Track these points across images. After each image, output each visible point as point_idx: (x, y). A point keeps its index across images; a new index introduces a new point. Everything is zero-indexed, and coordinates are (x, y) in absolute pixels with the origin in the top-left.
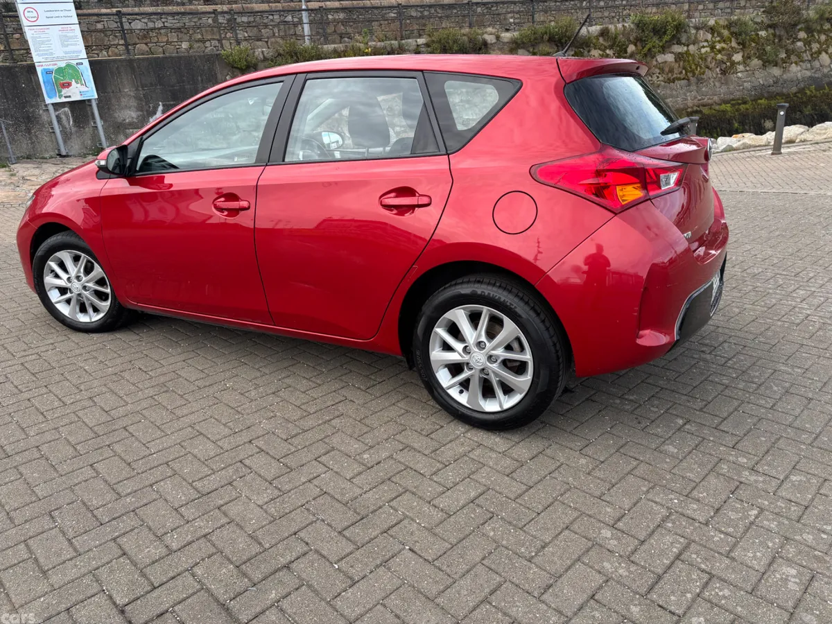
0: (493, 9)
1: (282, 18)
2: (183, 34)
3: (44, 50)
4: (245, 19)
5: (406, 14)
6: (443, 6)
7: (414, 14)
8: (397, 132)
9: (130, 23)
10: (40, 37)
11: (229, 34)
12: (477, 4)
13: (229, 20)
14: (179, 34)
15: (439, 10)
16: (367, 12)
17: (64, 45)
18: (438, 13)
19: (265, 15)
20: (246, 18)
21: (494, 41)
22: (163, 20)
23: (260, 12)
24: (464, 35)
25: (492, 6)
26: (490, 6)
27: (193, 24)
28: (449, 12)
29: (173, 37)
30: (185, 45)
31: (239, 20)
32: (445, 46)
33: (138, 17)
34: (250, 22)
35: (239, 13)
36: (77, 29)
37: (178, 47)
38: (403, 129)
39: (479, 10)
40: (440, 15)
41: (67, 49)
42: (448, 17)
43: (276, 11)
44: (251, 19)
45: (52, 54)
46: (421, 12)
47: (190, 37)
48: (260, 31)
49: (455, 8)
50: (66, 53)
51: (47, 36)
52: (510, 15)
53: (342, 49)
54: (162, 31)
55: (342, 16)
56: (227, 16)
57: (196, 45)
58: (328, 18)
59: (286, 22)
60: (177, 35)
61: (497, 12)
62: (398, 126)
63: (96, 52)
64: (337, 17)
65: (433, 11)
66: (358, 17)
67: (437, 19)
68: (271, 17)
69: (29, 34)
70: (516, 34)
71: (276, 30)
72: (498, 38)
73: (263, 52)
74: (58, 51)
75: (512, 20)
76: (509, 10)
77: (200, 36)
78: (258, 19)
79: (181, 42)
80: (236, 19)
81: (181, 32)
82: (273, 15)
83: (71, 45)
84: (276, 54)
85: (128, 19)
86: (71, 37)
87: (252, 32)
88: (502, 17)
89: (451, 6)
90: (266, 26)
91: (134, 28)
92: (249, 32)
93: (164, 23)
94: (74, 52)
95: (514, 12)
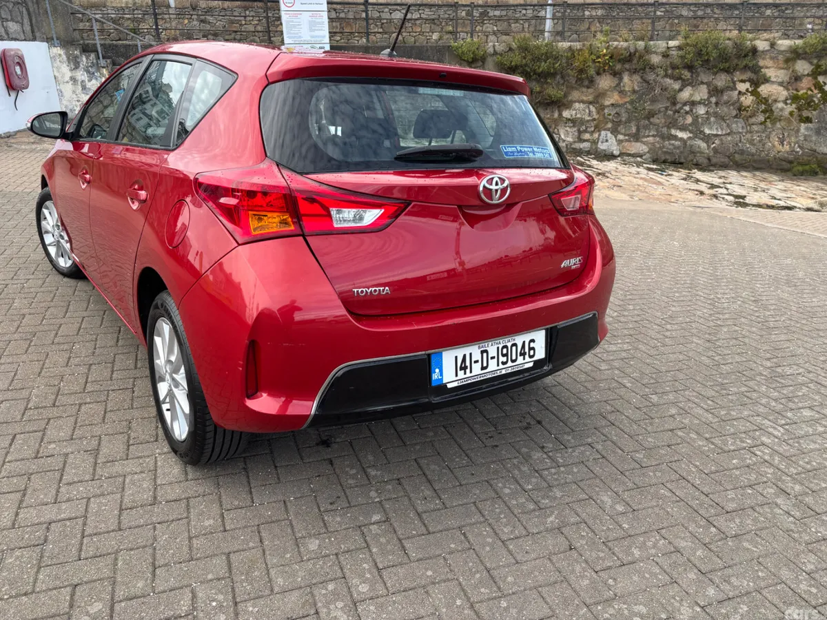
0: (786, 12)
1: (535, 13)
2: (435, 26)
3: (294, 34)
4: (497, 13)
5: (675, 13)
6: (722, 6)
7: (685, 13)
8: (619, 140)
9: (391, 13)
10: (292, 22)
11: (479, 27)
12: (767, 5)
13: (481, 14)
14: (433, 26)
15: (716, 10)
16: (630, 9)
17: (311, 30)
18: (715, 13)
19: (519, 9)
20: (499, 12)
21: (767, 48)
22: (420, 12)
23: (513, 6)
24: (729, 39)
25: (786, 9)
26: (783, 8)
27: (447, 16)
28: (729, 13)
29: (426, 27)
30: (435, 36)
31: (491, 14)
32: (701, 50)
33: (399, 8)
34: (502, 16)
35: (492, 6)
36: (325, 15)
37: (428, 38)
38: (627, 138)
39: (768, 12)
40: (716, 16)
41: (313, 33)
42: (726, 19)
43: (531, 5)
44: (504, 13)
45: (300, 37)
46: (694, 11)
47: (442, 28)
48: (510, 25)
49: (738, 9)
50: (312, 37)
51: (298, 20)
52: (809, 20)
53: (578, 47)
54: (418, 22)
55: (600, 12)
56: (481, 10)
57: (446, 37)
58: (584, 15)
59: (538, 17)
60: (431, 27)
61: (792, 15)
62: (622, 134)
63: (357, 39)
64: (594, 14)
65: (709, 11)
66: (618, 14)
67: (712, 20)
68: (524, 12)
69: (285, 17)
70: (799, 42)
71: (526, 25)
72: (773, 45)
73: (494, 46)
74: (306, 35)
75: (810, 26)
76: (809, 14)
77: (451, 28)
78: (510, 13)
79: (433, 32)
80: (488, 13)
81: (435, 24)
82: (526, 9)
83: (317, 30)
84: (508, 49)
85: (390, 9)
86: (319, 23)
87: (502, 26)
88: (797, 22)
89: (732, 6)
90: (517, 20)
91: (393, 18)
92: (499, 26)
93: (420, 14)
94: (318, 37)
95: (814, 17)
